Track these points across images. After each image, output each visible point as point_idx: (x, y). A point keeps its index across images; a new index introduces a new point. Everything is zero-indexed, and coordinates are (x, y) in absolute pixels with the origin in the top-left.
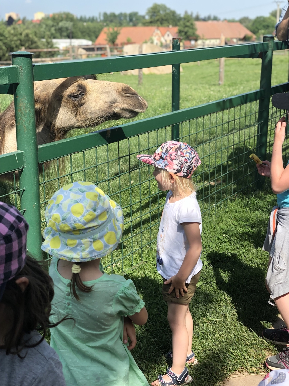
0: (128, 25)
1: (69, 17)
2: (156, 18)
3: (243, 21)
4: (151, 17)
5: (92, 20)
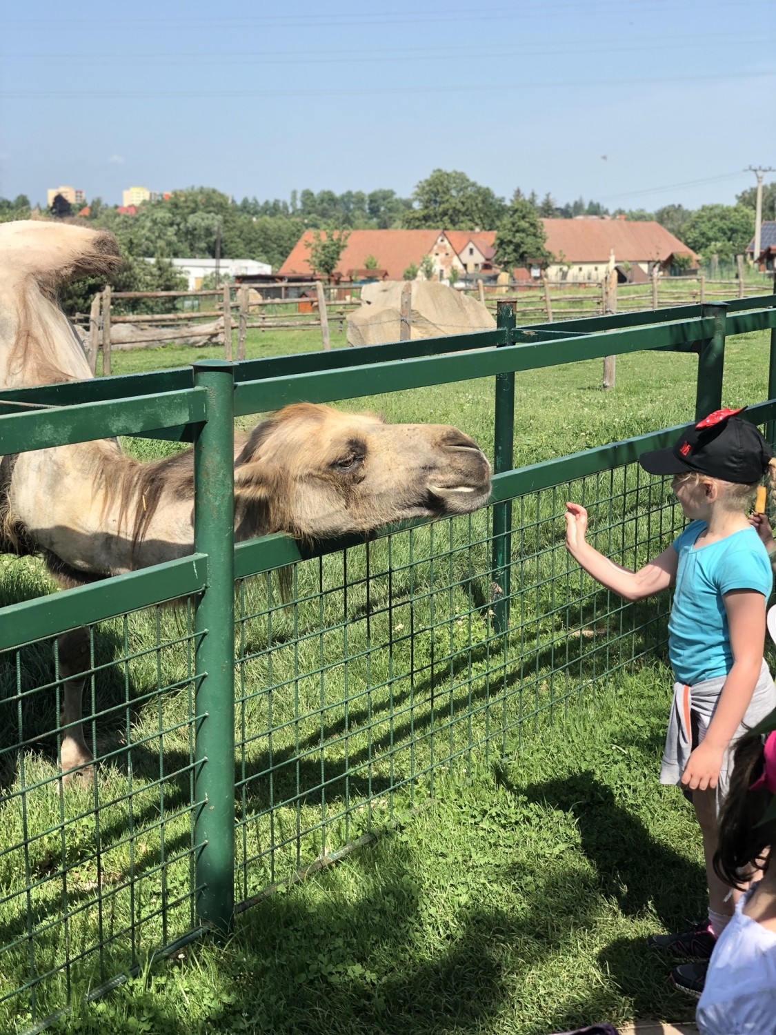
1: (212, 202)
2: (441, 208)
4: (428, 203)
5: (273, 209)
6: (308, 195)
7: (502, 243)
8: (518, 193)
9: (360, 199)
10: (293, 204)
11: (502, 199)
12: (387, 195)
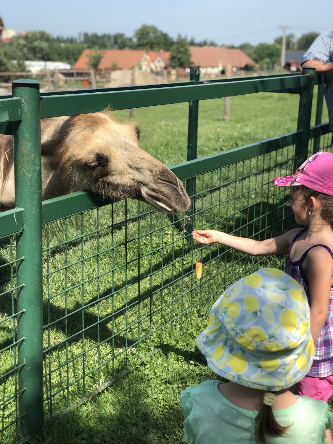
0: (112, 47)
1: (44, 37)
2: (145, 41)
3: (244, 48)
4: (139, 39)
5: (71, 41)
6: (86, 35)
7: (173, 58)
8: (179, 36)
9: (109, 37)
10: (80, 38)
11: (172, 39)
12: (121, 36)
